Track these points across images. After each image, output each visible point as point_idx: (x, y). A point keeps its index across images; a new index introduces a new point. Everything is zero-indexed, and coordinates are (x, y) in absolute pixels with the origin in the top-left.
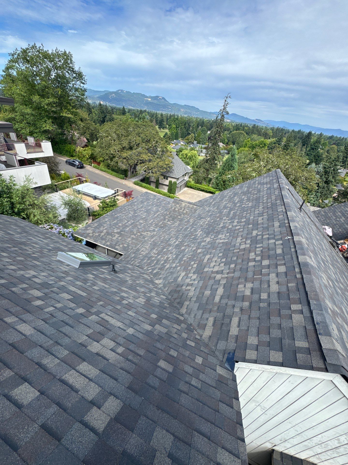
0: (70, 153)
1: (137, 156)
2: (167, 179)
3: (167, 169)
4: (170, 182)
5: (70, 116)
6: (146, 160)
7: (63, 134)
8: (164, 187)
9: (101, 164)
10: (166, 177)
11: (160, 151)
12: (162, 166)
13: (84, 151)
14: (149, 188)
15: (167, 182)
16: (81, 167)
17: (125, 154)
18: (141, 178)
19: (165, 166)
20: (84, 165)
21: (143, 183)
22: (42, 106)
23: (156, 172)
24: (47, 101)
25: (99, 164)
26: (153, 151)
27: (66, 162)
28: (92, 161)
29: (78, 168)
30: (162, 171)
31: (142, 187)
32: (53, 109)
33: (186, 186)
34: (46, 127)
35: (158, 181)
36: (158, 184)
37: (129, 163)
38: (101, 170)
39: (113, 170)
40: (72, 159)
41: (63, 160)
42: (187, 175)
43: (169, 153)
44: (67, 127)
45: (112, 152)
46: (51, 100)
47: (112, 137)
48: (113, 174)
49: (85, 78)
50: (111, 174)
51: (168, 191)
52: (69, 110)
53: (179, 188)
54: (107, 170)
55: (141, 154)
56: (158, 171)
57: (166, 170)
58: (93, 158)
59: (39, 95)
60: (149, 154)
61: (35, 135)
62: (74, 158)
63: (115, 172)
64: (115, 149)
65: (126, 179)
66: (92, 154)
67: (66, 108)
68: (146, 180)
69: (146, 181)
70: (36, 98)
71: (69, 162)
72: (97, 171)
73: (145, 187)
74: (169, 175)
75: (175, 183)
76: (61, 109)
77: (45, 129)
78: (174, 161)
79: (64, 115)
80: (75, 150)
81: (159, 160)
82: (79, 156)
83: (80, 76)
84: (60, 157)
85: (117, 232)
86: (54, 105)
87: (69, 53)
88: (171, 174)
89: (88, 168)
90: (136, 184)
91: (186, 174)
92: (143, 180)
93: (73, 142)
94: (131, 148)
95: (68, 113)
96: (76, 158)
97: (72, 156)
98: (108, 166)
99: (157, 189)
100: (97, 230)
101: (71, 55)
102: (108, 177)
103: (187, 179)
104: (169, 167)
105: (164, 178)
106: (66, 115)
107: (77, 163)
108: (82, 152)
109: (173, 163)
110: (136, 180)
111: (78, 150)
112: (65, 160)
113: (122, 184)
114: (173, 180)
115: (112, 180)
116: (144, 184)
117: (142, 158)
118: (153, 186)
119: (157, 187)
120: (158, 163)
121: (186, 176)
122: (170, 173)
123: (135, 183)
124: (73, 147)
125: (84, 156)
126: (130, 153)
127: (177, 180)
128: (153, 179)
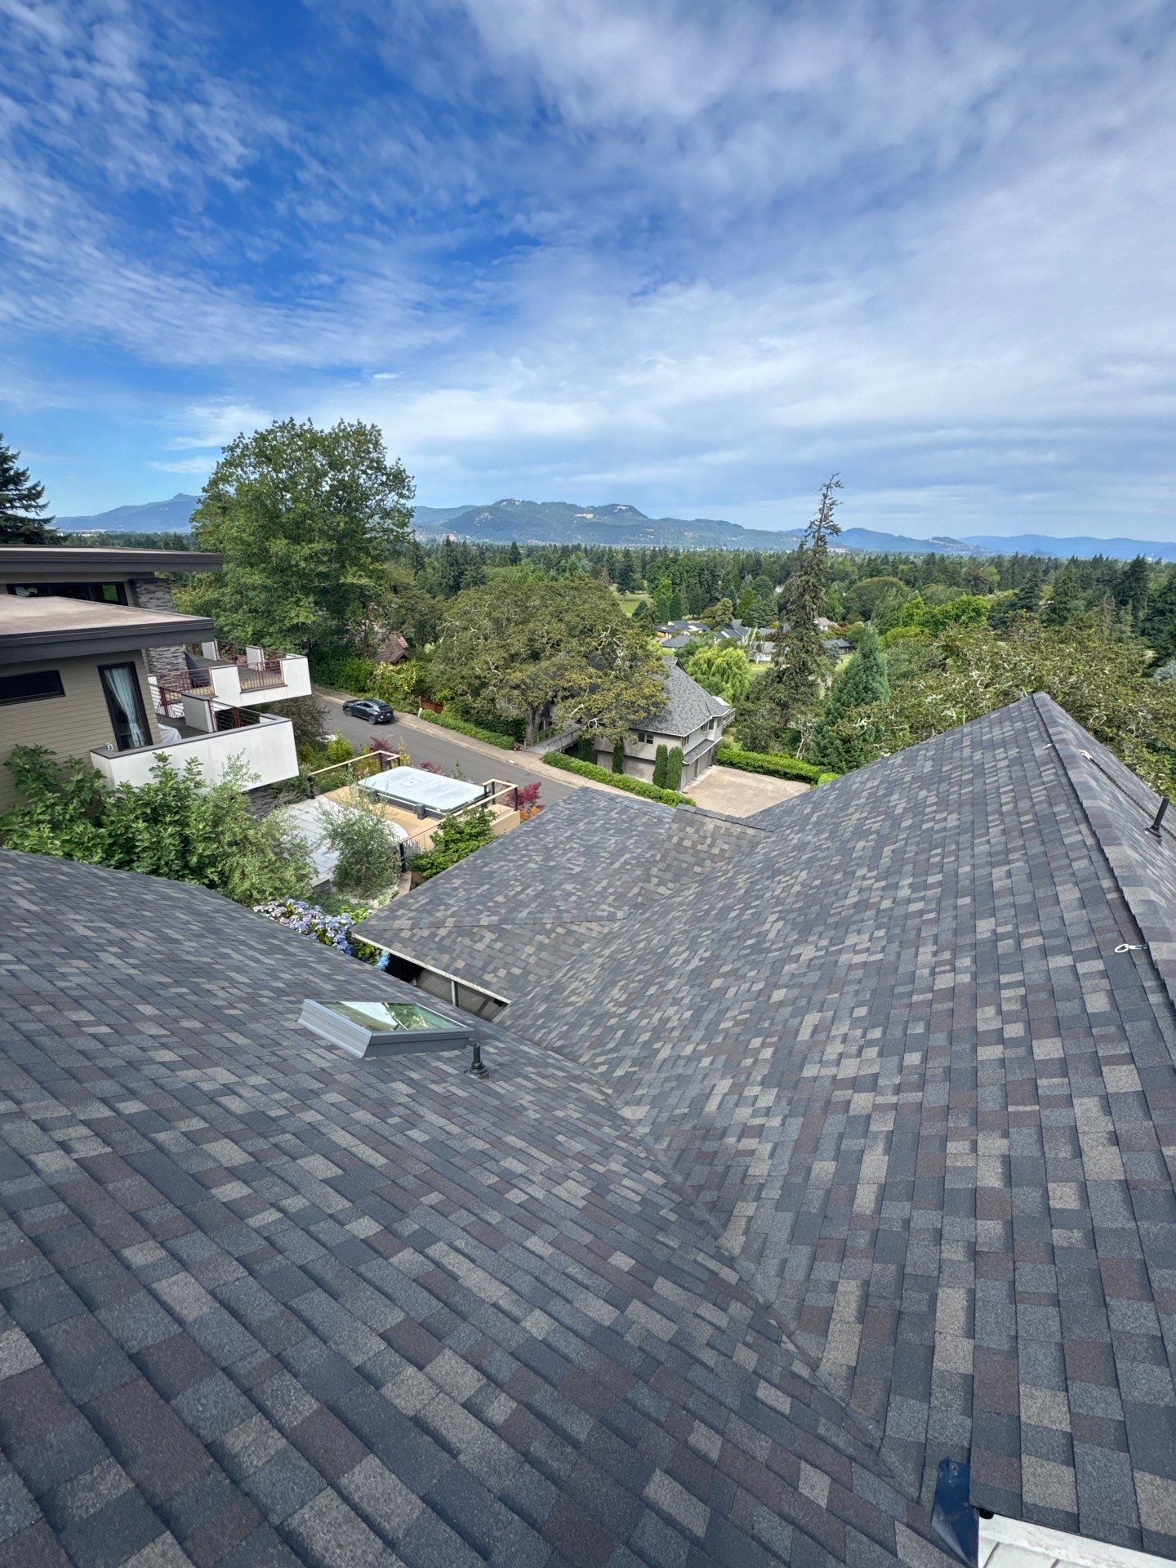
0: (357, 680)
1: (553, 678)
2: (650, 742)
3: (647, 711)
4: (661, 751)
5: (364, 581)
6: (581, 689)
7: (341, 631)
8: (641, 766)
9: (445, 708)
10: (646, 737)
11: (623, 659)
12: (633, 703)
13: (398, 672)
14: (590, 772)
15: (649, 752)
16: (387, 719)
17: (518, 674)
18: (566, 742)
19: (642, 702)
20: (396, 713)
21: (573, 759)
22: (293, 562)
23: (613, 723)
24: (306, 550)
25: (438, 707)
26: (603, 661)
27: (345, 707)
28: (419, 700)
29: (377, 723)
30: (632, 717)
31: (569, 770)
32: (322, 569)
33: (713, 759)
34: (297, 616)
35: (619, 748)
36: (620, 759)
37: (530, 699)
38: (446, 726)
39: (479, 723)
40: (360, 699)
41: (337, 704)
42: (715, 724)
43: (653, 663)
44: (353, 613)
45: (478, 671)
46: (316, 546)
47: (479, 629)
48: (480, 735)
49: (412, 484)
50: (474, 736)
51: (655, 781)
52: (362, 567)
53: (691, 770)
54: (462, 724)
55: (566, 669)
56: (621, 718)
57: (645, 715)
58: (422, 693)
59: (286, 538)
60: (592, 670)
61: (267, 640)
62: (369, 695)
63: (487, 728)
64: (487, 663)
65: (518, 749)
66: (420, 681)
67: (355, 561)
68: (581, 750)
69: (582, 753)
70: (279, 546)
71: (352, 708)
72: (433, 730)
73: (578, 771)
74: (657, 728)
75: (677, 753)
76: (343, 566)
77: (295, 621)
78: (669, 683)
79: (349, 580)
80: (372, 674)
81: (623, 686)
82: (381, 687)
83: (398, 480)
84: (324, 694)
85: (490, 925)
86: (325, 559)
87: (373, 426)
88: (663, 725)
89: (407, 720)
90: (549, 763)
91: (712, 721)
92: (571, 750)
93: (368, 650)
94: (535, 656)
95: (361, 576)
96: (375, 695)
97: (363, 690)
98: (466, 713)
99: (617, 776)
101: (379, 431)
102: (464, 745)
103: (716, 738)
104: (656, 704)
105: (641, 739)
106: (355, 581)
107: (376, 708)
108: (391, 677)
109: (668, 692)
110: (552, 749)
111: (379, 672)
112: (342, 702)
113: (508, 765)
114: (671, 745)
115: (476, 753)
116: (576, 762)
117: (569, 681)
118: (604, 767)
119: (618, 768)
120: (619, 695)
121: (711, 728)
122: (660, 722)
123: (549, 760)
124: (367, 664)
125: (396, 689)
126: (531, 669)
127: (684, 744)
128: (604, 744)
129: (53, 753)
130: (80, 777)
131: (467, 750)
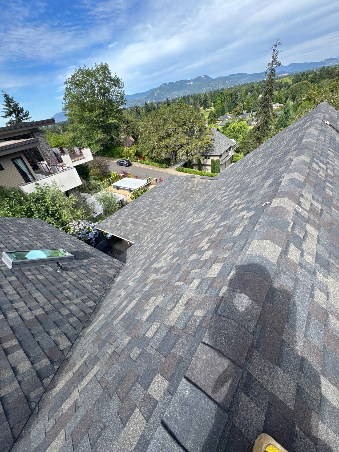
0: (119, 154)
1: (175, 142)
2: (209, 159)
3: (206, 148)
4: (213, 161)
5: (113, 121)
6: (184, 144)
7: (112, 139)
8: (207, 167)
9: (146, 159)
10: (207, 157)
11: (197, 132)
12: (201, 146)
13: (130, 149)
14: (190, 171)
15: (209, 162)
16: (129, 165)
17: (164, 143)
18: (183, 163)
19: (204, 145)
20: (132, 163)
21: (185, 168)
22: (92, 119)
23: (196, 154)
24: (95, 114)
25: (144, 158)
26: (190, 134)
27: (117, 163)
28: (138, 157)
29: (126, 166)
30: (202, 151)
31: (184, 172)
32: (101, 119)
33: (232, 161)
34: (97, 137)
35: (199, 162)
36: (200, 166)
37: (169, 151)
38: (146, 164)
39: (156, 162)
40: (120, 160)
41: (114, 162)
42: (231, 149)
43: (208, 131)
44: (114, 132)
45: (152, 144)
46: (98, 112)
47: (150, 130)
48: (156, 165)
49: (122, 82)
50: (155, 166)
51: (211, 171)
52: (113, 116)
53: (224, 166)
54: (151, 163)
55: (179, 139)
56: (198, 152)
57: (205, 150)
58: (138, 155)
59: (88, 111)
60: (187, 137)
61: (92, 146)
62: (124, 158)
63: (159, 163)
64: (154, 141)
65: (168, 168)
66: (137, 151)
67: (110, 115)
68: (188, 165)
69: (188, 167)
70: (87, 114)
71: (119, 163)
72: (143, 166)
73: (186, 172)
74: (211, 154)
75: (218, 161)
76: (107, 117)
77: (97, 139)
78: (214, 137)
79: (110, 121)
80: (123, 151)
81: (198, 141)
82: (126, 155)
83: (117, 82)
84: (113, 160)
85: (131, 221)
86: (101, 116)
87: (105, 63)
88: (213, 152)
89: (135, 164)
90: (177, 171)
91: (230, 148)
92: (185, 166)
93: (120, 144)
94: (169, 136)
95: (113, 119)
96: (125, 158)
97: (122, 157)
98: (152, 159)
99: (199, 172)
100: (115, 221)
101: (107, 65)
102: (152, 169)
103: (232, 154)
104: (209, 145)
105: (206, 158)
106: (111, 122)
107: (125, 162)
108: (129, 151)
109: (214, 140)
110: (178, 166)
111: (125, 150)
112: (116, 162)
113: (165, 173)
114: (216, 158)
115: (156, 171)
116: (185, 169)
117: (180, 143)
118: (195, 169)
119: (200, 169)
120: (196, 144)
121: (230, 150)
122: (212, 151)
123: (178, 170)
124: (122, 148)
125: (131, 155)
126: (167, 140)
127: (220, 158)
128: (195, 162)
129: (5, 187)
130: (13, 192)
131: (153, 170)
